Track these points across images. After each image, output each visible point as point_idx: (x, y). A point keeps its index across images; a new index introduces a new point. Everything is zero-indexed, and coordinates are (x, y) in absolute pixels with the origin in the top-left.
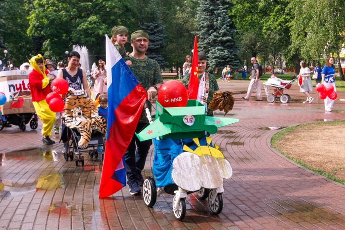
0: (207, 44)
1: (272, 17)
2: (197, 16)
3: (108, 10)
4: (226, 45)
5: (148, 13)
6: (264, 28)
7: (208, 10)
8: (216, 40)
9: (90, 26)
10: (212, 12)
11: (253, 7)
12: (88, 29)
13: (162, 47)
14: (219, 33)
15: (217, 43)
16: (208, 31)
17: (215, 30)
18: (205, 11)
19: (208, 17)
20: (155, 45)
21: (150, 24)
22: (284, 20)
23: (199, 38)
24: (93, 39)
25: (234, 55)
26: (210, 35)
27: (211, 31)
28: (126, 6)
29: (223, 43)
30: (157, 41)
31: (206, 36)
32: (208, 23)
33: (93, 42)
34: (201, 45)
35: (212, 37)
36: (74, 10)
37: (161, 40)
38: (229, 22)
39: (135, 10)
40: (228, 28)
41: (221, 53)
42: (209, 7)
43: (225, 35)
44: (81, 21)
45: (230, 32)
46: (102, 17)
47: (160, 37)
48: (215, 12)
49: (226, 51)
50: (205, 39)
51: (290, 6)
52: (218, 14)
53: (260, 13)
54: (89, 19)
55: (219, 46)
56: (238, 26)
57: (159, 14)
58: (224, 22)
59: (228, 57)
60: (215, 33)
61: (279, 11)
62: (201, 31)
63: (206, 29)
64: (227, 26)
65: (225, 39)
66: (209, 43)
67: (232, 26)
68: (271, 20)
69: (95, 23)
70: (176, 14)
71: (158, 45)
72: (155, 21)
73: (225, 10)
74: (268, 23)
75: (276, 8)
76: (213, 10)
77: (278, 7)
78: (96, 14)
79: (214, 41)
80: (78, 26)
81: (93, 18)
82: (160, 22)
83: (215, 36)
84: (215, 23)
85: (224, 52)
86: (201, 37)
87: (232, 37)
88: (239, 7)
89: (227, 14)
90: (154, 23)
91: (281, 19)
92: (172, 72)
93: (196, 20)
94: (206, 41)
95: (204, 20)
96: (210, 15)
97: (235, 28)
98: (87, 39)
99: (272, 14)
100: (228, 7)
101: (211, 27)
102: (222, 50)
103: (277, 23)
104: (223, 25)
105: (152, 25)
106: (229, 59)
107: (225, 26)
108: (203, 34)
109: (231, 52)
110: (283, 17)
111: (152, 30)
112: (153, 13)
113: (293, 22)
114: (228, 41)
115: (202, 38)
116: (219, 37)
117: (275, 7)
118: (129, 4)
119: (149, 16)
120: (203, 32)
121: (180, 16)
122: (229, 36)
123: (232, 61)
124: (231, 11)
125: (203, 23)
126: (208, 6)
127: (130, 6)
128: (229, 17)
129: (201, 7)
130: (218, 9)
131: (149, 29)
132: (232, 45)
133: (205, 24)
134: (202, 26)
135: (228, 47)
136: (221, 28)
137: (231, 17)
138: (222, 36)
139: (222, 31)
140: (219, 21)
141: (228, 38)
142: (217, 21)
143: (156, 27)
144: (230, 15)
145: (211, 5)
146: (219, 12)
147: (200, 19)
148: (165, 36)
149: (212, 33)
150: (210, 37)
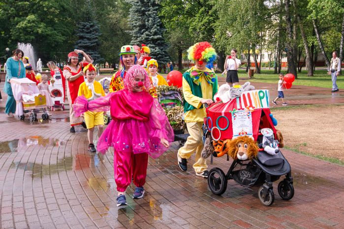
0: (139, 42)
1: (197, 18)
2: (130, 16)
3: (45, 9)
4: (157, 43)
5: (84, 13)
6: (191, 28)
7: (139, 11)
8: (148, 38)
9: (29, 25)
10: (143, 13)
11: (180, 9)
12: (27, 27)
13: (98, 45)
14: (151, 33)
15: (149, 41)
16: (140, 30)
17: (147, 30)
18: (137, 11)
19: (140, 17)
20: (92, 43)
21: (86, 23)
22: (208, 21)
23: (132, 36)
24: (33, 37)
25: (164, 52)
26: (142, 34)
27: (143, 30)
28: (63, 7)
29: (154, 41)
30: (94, 39)
31: (138, 35)
32: (140, 23)
33: (32, 39)
34: (135, 43)
35: (144, 36)
36: (12, 9)
37: (96, 38)
38: (159, 22)
39: (71, 10)
40: (159, 27)
41: (153, 50)
42: (141, 9)
43: (155, 34)
44: (19, 19)
45: (160, 31)
46: (39, 16)
47: (96, 35)
48: (146, 13)
49: (157, 48)
50: (137, 37)
51: (214, 8)
52: (149, 15)
53: (186, 14)
54: (28, 18)
55: (151, 43)
56: (167, 26)
57: (94, 15)
58: (155, 22)
59: (159, 54)
60: (147, 32)
61: (203, 13)
62: (134, 30)
63: (138, 28)
64: (158, 25)
65: (156, 37)
66: (142, 41)
67: (162, 26)
68: (197, 21)
69: (33, 22)
70: (109, 14)
71: (94, 43)
72: (90, 20)
73: (155, 12)
74: (194, 23)
75: (201, 10)
76: (144, 11)
77: (203, 9)
78: (33, 13)
79: (147, 39)
80: (17, 24)
81: (31, 17)
82: (95, 22)
83: (147, 35)
84: (146, 23)
85: (156, 49)
86: (134, 35)
87: (162, 36)
88: (168, 8)
89: (157, 15)
90: (89, 23)
91: (205, 20)
92: (105, 68)
93: (128, 20)
94: (139, 39)
95: (136, 20)
96: (141, 16)
97: (165, 28)
98: (26, 37)
99: (198, 15)
100: (158, 9)
101: (143, 27)
102: (153, 47)
103: (202, 23)
104: (154, 25)
105: (88, 25)
106: (160, 55)
107: (155, 25)
108: (136, 33)
109: (162, 49)
110: (207, 18)
111: (88, 29)
112: (88, 13)
113: (217, 23)
114: (158, 39)
115: (135, 37)
116: (151, 36)
117: (199, 9)
118: (65, 5)
119: (85, 16)
120: (135, 31)
121: (114, 16)
122: (160, 35)
123: (163, 57)
124: (161, 12)
125: (136, 23)
126: (139, 7)
127: (66, 6)
128: (159, 17)
129: (133, 8)
130: (149, 11)
131: (85, 28)
132: (162, 43)
133: (138, 24)
134: (135, 26)
135: (159, 45)
136: (152, 27)
137: (161, 18)
138: (154, 35)
139: (153, 30)
140: (150, 21)
141: (158, 36)
142: (148, 21)
143: (92, 26)
144: (160, 15)
145: (142, 6)
146: (150, 13)
147: (132, 20)
148: (100, 34)
149: (144, 32)
150: (143, 36)
